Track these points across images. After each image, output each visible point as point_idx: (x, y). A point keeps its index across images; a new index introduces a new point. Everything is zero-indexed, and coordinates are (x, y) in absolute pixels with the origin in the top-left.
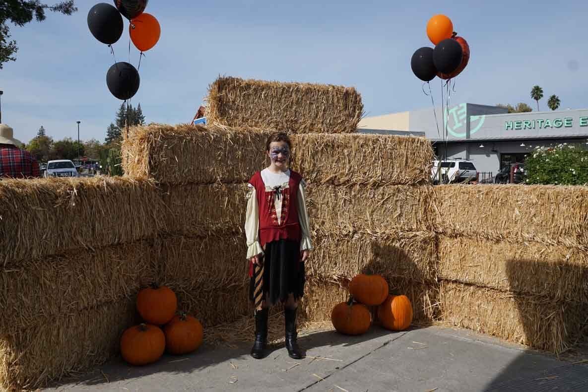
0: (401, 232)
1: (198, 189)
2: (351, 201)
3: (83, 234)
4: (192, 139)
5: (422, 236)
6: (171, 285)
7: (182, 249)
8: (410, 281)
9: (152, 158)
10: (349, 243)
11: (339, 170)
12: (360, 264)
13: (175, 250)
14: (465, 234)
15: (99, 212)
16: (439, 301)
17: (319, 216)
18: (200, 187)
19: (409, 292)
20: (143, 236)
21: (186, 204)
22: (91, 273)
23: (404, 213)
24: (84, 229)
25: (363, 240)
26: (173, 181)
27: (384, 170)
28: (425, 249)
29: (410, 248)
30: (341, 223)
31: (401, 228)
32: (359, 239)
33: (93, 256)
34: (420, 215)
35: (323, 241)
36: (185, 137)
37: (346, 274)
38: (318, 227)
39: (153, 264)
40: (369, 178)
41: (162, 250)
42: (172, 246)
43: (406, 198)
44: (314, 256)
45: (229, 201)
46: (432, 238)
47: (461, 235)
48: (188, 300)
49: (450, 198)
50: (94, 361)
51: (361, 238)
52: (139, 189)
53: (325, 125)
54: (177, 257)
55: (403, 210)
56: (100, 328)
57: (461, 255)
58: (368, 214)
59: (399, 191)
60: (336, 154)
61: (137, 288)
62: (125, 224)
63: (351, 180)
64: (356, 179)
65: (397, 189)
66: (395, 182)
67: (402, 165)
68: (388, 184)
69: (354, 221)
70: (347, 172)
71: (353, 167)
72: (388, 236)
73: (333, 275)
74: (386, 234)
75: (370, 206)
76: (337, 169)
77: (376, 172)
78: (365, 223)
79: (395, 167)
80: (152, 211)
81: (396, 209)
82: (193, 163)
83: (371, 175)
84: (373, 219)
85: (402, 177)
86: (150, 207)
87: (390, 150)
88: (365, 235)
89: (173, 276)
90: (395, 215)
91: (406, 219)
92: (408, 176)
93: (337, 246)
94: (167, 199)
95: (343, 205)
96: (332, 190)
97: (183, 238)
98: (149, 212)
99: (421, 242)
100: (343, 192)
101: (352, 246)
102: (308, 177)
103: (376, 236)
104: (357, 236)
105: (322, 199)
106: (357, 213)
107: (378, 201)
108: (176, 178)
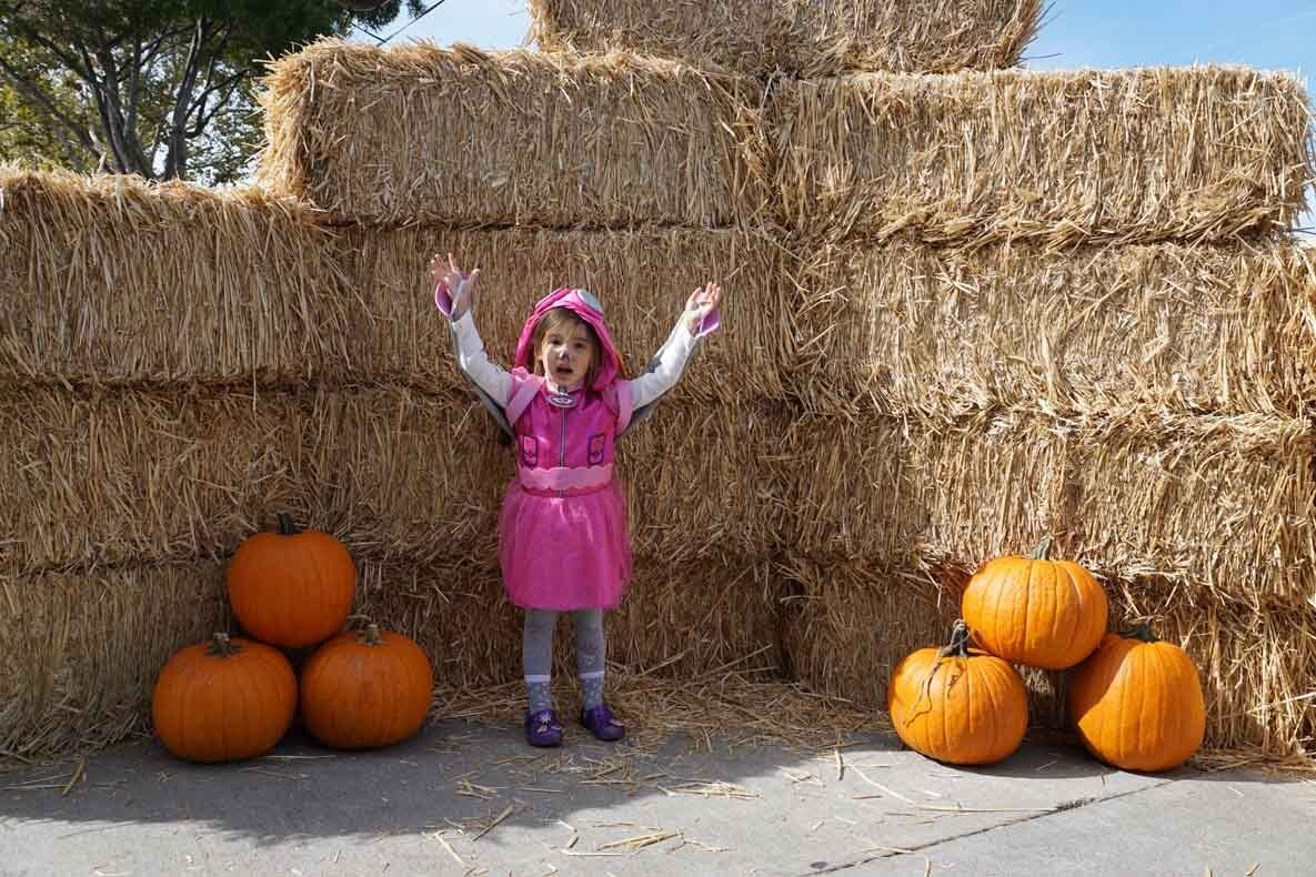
0: (1171, 413)
1: (457, 243)
2: (983, 302)
3: (36, 331)
4: (438, 87)
5: (1251, 431)
6: (369, 539)
7: (404, 428)
8: (1204, 597)
9: (308, 137)
10: (976, 448)
11: (942, 193)
12: (1011, 522)
13: (385, 433)
15: (96, 274)
17: (871, 352)
20: (263, 370)
21: (422, 291)
23: (1185, 345)
24: (40, 320)
25: (1024, 438)
26: (375, 213)
27: (1106, 189)
28: (1267, 480)
29: (1204, 475)
30: (948, 377)
31: (1171, 401)
32: (1009, 433)
34: (1250, 357)
35: (882, 438)
36: (413, 78)
37: (961, 554)
38: (866, 389)
39: (313, 466)
40: (1050, 220)
41: (340, 430)
42: (374, 415)
43: (1196, 294)
44: (853, 485)
46: (1297, 440)
48: (424, 591)
51: (1021, 427)
52: (251, 225)
53: (900, 49)
54: (389, 452)
55: (1180, 334)
58: (1044, 341)
59: (1165, 266)
60: (932, 138)
61: (249, 534)
62: (191, 323)
63: (983, 226)
64: (1001, 225)
65: (1157, 257)
66: (1148, 233)
67: (1179, 171)
68: (1121, 240)
69: (993, 369)
70: (969, 199)
71: (991, 182)
72: (1120, 428)
73: (915, 556)
74: (1111, 420)
75: (1052, 320)
76: (934, 190)
77: (1076, 198)
78: (1032, 378)
79: (1151, 179)
80: (295, 299)
81: (1154, 332)
82: (442, 159)
83: (1058, 207)
84: (1063, 364)
85: (1176, 214)
86: (288, 285)
87: (1132, 119)
88: (1033, 421)
89: (375, 512)
90: (1148, 350)
91: (1193, 367)
92: (1199, 208)
93: (931, 456)
94: (363, 270)
95: (953, 313)
96: (917, 261)
97: (406, 393)
98: (285, 299)
99: (1250, 455)
100: (955, 269)
101: (985, 458)
102: (832, 217)
103: (1073, 426)
104: (1000, 424)
105: (880, 295)
106: (1005, 343)
107: (1085, 301)
108: (386, 203)
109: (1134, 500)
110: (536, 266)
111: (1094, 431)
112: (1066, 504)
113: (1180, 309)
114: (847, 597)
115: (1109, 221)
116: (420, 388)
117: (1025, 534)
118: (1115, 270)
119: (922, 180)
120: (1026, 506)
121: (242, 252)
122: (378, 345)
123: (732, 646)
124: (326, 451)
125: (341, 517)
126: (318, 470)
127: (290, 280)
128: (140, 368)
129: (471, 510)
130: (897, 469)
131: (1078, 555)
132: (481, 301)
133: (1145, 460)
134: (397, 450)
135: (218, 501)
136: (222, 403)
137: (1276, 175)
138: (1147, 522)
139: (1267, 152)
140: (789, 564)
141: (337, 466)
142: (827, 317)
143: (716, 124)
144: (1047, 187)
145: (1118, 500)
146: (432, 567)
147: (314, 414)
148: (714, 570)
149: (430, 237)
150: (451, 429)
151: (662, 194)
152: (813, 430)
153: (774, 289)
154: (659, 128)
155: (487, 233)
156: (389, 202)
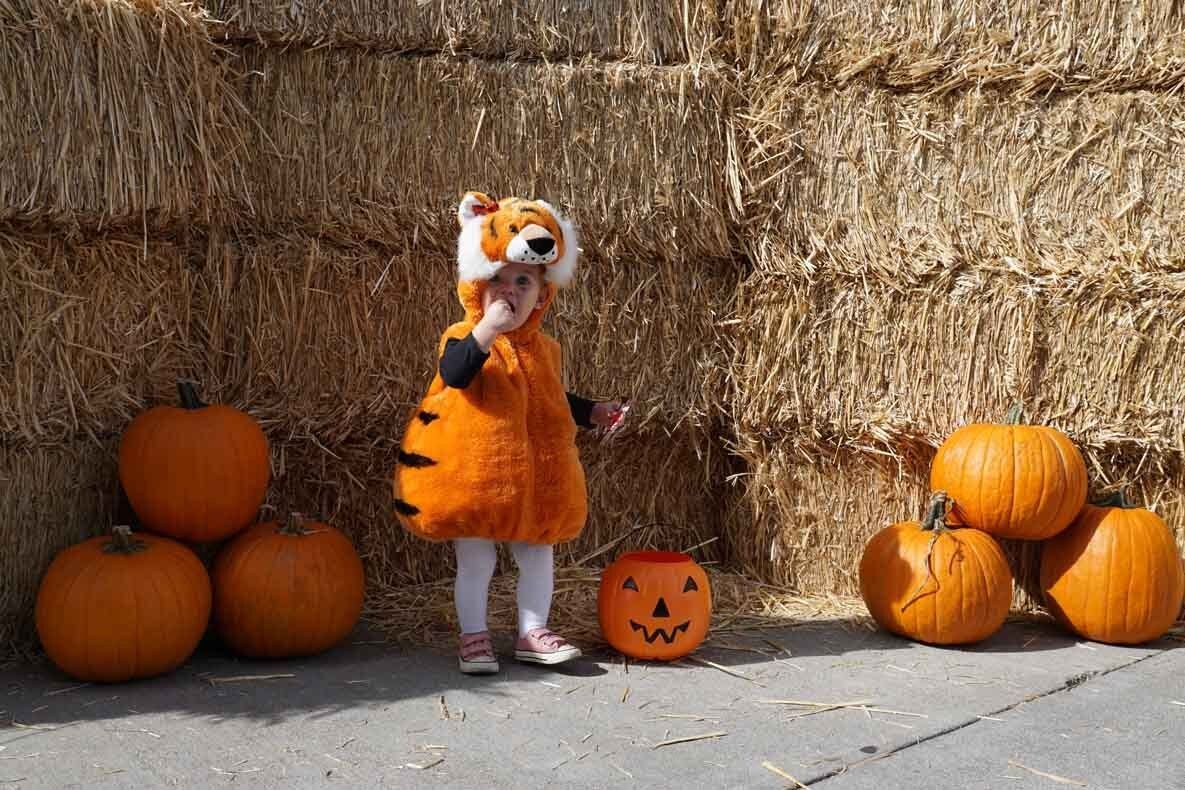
0: (1144, 271)
1: (375, 69)
2: (947, 153)
6: (271, 416)
7: (312, 285)
8: (1170, 464)
10: (939, 309)
12: (976, 389)
13: (289, 291)
17: (827, 205)
18: (385, 65)
20: (154, 212)
21: (332, 125)
23: (1158, 199)
25: (990, 299)
26: (280, 29)
27: (1081, 32)
30: (910, 233)
31: (1143, 259)
35: (838, 300)
37: (922, 424)
38: (821, 245)
39: (203, 330)
40: (1021, 64)
41: (236, 287)
42: (278, 270)
43: (1169, 141)
44: (805, 351)
45: (488, 125)
48: (332, 476)
51: (987, 287)
54: (294, 317)
55: (1153, 187)
58: (1013, 196)
59: (1139, 113)
61: (134, 411)
63: (950, 70)
64: (970, 68)
65: (1132, 106)
66: (1123, 80)
67: (1158, 13)
68: (1095, 87)
69: (958, 224)
70: (936, 39)
71: (959, 23)
72: (1091, 287)
73: (872, 426)
74: (1083, 278)
75: (1021, 171)
76: (899, 29)
77: (1049, 41)
78: (999, 234)
79: (1128, 21)
80: (190, 127)
81: (1126, 185)
83: (1030, 50)
84: (1031, 219)
85: (1154, 60)
86: (182, 110)
88: (999, 280)
89: (277, 386)
90: (1120, 204)
91: (1166, 223)
92: (1176, 56)
93: (891, 318)
94: (261, 99)
95: (917, 164)
96: (878, 107)
97: (315, 246)
98: (179, 128)
100: (920, 116)
101: (948, 319)
102: (788, 56)
103: (1042, 286)
104: (968, 284)
105: (838, 143)
106: (971, 195)
107: (1056, 152)
108: (293, 18)
109: (1103, 364)
111: (1065, 290)
112: (1034, 368)
113: (1153, 161)
115: (1084, 66)
116: (329, 238)
117: (991, 401)
118: (1088, 119)
119: (885, 18)
120: (992, 371)
121: (128, 65)
122: (279, 188)
123: (665, 533)
124: (220, 311)
125: (238, 392)
126: (212, 335)
127: (184, 105)
128: (11, 202)
129: (390, 381)
131: (1045, 422)
132: (402, 139)
133: (1116, 320)
134: (304, 310)
135: (96, 371)
136: (99, 251)
138: (1118, 385)
140: (734, 439)
141: (232, 331)
144: (1019, 28)
145: (1087, 363)
146: (344, 449)
147: (205, 269)
148: (648, 448)
149: (342, 62)
150: (366, 287)
151: (602, 23)
152: (763, 292)
155: (410, 59)
156: (296, 17)
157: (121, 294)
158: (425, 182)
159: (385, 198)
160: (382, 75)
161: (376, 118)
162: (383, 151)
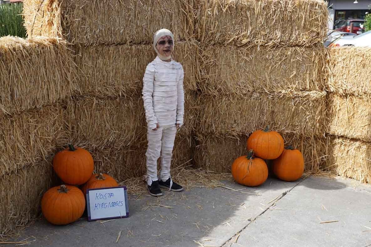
0: (296, 91)
1: (109, 50)
2: (251, 62)
5: (315, 95)
6: (84, 145)
8: (301, 136)
9: (64, 18)
10: (248, 102)
11: (242, 32)
12: (257, 121)
13: (88, 111)
14: (356, 94)
15: (17, 76)
16: (325, 155)
17: (221, 76)
18: (112, 48)
19: (299, 146)
20: (58, 99)
21: (97, 66)
22: (10, 138)
23: (299, 73)
25: (260, 99)
26: (85, 42)
27: (283, 32)
28: (317, 107)
29: (303, 106)
31: (296, 88)
32: (257, 97)
33: (12, 122)
34: (314, 76)
35: (223, 100)
37: (244, 130)
38: (220, 87)
39: (67, 125)
40: (269, 41)
41: (75, 112)
42: (85, 107)
44: (215, 113)
46: (323, 97)
47: (352, 95)
49: (344, 60)
50: (17, 223)
51: (260, 96)
52: (52, 50)
54: (90, 118)
55: (298, 70)
56: (21, 191)
57: (350, 114)
58: (266, 74)
59: (296, 52)
60: (239, 15)
61: (53, 150)
62: (41, 88)
63: (252, 41)
64: (257, 41)
65: (294, 51)
66: (292, 44)
67: (300, 28)
68: (286, 46)
69: (253, 80)
70: (249, 34)
71: (254, 29)
72: (284, 95)
73: (232, 131)
76: (239, 31)
77: (275, 34)
78: (263, 83)
79: (294, 29)
81: (292, 70)
82: (104, 23)
83: (271, 37)
84: (270, 79)
85: (299, 39)
86: (64, 70)
87: (290, 13)
88: (263, 94)
89: (86, 137)
90: (291, 75)
91: (301, 79)
92: (304, 38)
93: (237, 104)
95: (243, 65)
96: (234, 51)
97: (95, 99)
98: (63, 75)
99: (313, 101)
100: (244, 53)
101: (250, 104)
102: (212, 38)
103: (273, 95)
104: (255, 95)
105: (224, 61)
107: (276, 62)
108: (88, 39)
109: (286, 114)
110: (132, 56)
111: (278, 96)
112: (271, 115)
113: (298, 64)
114: (212, 143)
115: (283, 41)
117: (260, 124)
118: (284, 54)
119: (236, 28)
120: (261, 117)
122: (84, 84)
126: (69, 126)
130: (227, 108)
131: (273, 128)
132: (116, 68)
133: (290, 103)
135: (45, 142)
137: (322, 29)
138: (289, 119)
139: (320, 24)
140: (197, 136)
141: (74, 124)
142: (209, 67)
143: (180, 9)
144: (268, 31)
145: (283, 114)
147: (67, 109)
149: (100, 49)
152: (205, 99)
153: (196, 60)
154: (165, 11)
155: (117, 46)
156: (89, 38)
157: (49, 120)
158: (122, 79)
159: (112, 84)
160: (111, 51)
161: (109, 63)
162: (111, 72)
